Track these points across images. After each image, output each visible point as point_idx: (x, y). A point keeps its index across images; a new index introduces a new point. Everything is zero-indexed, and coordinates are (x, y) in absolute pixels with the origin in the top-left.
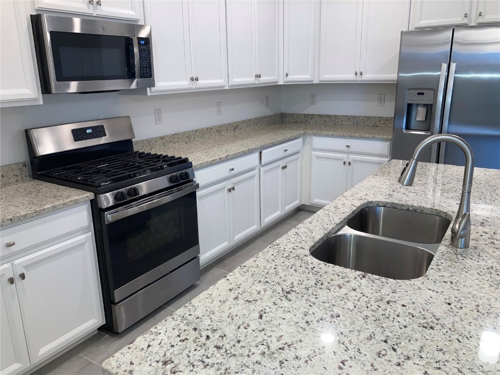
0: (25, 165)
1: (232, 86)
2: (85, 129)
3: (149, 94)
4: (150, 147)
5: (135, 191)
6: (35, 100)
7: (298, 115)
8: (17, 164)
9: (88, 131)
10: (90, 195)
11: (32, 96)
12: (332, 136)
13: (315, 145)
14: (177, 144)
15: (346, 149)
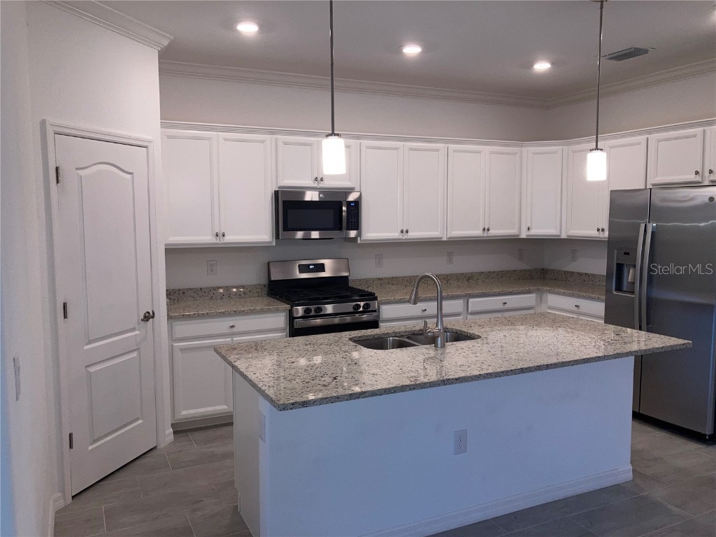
0: (265, 286)
1: (450, 238)
2: (309, 265)
3: (359, 242)
4: (367, 286)
5: (319, 310)
6: (270, 242)
7: (559, 272)
8: (260, 285)
9: (311, 267)
10: (288, 307)
11: (268, 240)
12: (564, 294)
13: (550, 304)
14: (395, 286)
15: (576, 309)
